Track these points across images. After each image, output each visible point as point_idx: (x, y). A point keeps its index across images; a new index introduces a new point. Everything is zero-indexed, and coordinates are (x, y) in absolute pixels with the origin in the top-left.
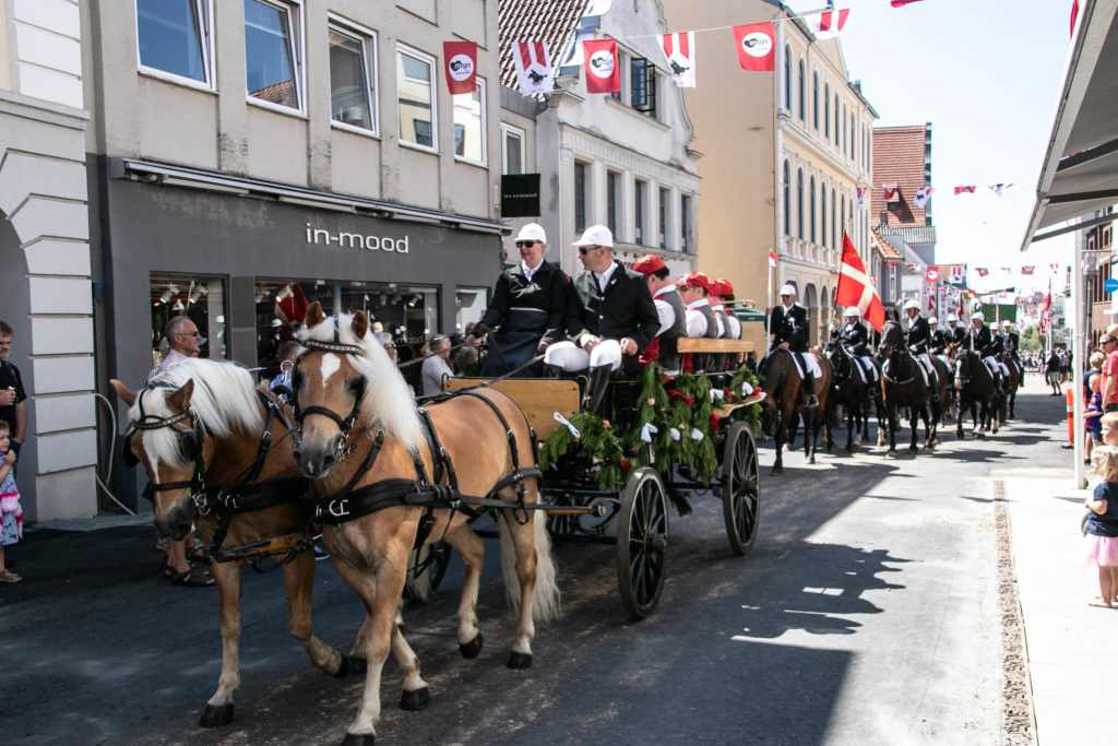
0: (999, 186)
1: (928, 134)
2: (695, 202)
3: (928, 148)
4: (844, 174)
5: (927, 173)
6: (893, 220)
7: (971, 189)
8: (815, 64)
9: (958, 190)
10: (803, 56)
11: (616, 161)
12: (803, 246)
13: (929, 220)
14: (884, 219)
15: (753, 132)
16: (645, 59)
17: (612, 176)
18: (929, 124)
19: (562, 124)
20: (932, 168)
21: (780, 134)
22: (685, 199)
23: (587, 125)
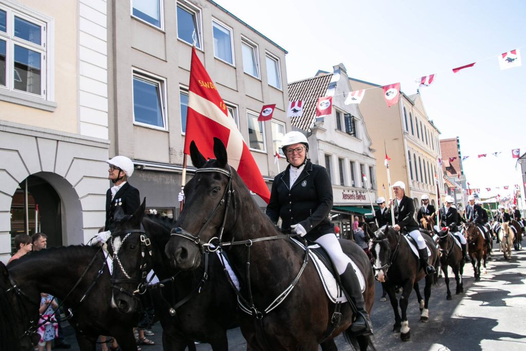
0: (496, 153)
1: (458, 141)
2: (374, 169)
3: (458, 146)
4: (431, 155)
5: (459, 155)
6: (449, 173)
7: (485, 155)
8: (415, 114)
9: (479, 156)
10: (411, 111)
11: (342, 154)
12: (418, 184)
13: (462, 173)
14: (445, 173)
15: (394, 141)
16: (350, 114)
17: (341, 160)
18: (458, 137)
19: (318, 140)
20: (461, 153)
21: (405, 140)
22: (370, 168)
23: (329, 141)
